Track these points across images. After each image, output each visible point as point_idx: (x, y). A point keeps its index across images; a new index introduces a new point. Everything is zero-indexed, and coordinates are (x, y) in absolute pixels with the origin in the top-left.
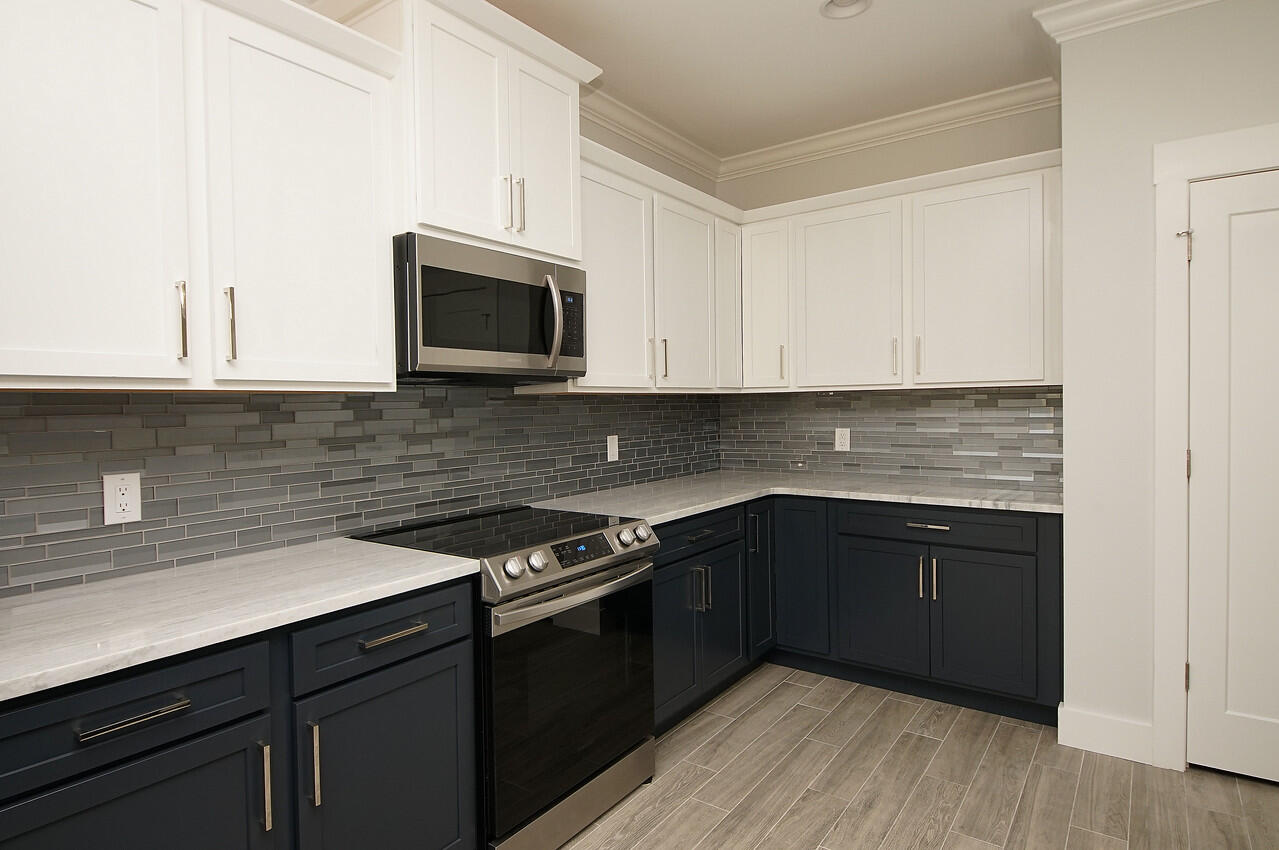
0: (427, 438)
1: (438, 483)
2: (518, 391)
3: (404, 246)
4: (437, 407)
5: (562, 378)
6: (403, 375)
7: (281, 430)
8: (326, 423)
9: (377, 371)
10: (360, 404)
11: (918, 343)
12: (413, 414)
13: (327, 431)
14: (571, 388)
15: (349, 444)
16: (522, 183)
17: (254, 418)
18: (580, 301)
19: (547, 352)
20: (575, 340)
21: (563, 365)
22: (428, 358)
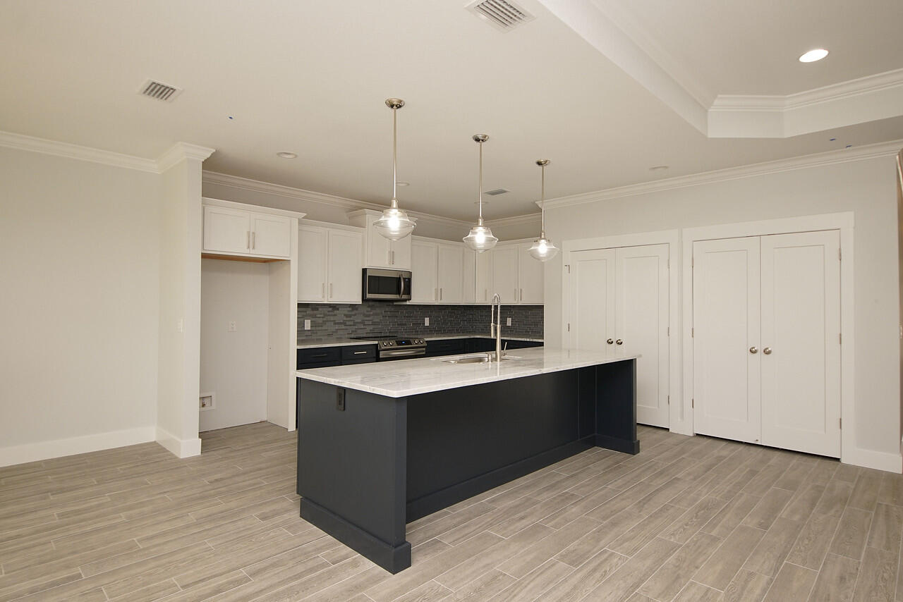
0: (369, 316)
1: (371, 327)
2: (395, 303)
3: (364, 271)
4: (372, 307)
5: (405, 300)
6: (363, 300)
7: (336, 312)
8: (345, 311)
9: (357, 299)
10: (353, 306)
11: (521, 290)
12: (365, 310)
13: (347, 313)
14: (408, 303)
15: (350, 316)
16: (393, 252)
17: (330, 309)
18: (410, 280)
19: (399, 294)
20: (408, 291)
21: (404, 297)
22: (369, 296)
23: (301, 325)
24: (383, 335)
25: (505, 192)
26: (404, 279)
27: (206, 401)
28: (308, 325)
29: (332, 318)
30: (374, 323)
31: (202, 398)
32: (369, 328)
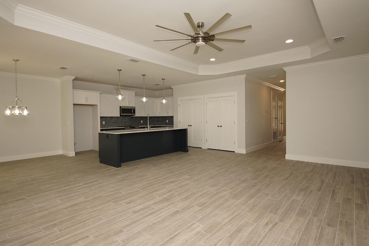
2: (131, 116)
3: (120, 107)
4: (123, 117)
6: (120, 115)
8: (115, 119)
9: (118, 115)
10: (118, 117)
11: (169, 112)
12: (121, 118)
14: (135, 116)
15: (117, 120)
16: (129, 101)
17: (111, 118)
18: (135, 109)
19: (131, 113)
20: (134, 112)
21: (133, 114)
22: (122, 114)
23: (101, 123)
24: (127, 126)
25: (159, 84)
26: (133, 109)
27: (75, 144)
28: (104, 123)
29: (111, 121)
30: (124, 122)
31: (74, 143)
32: (123, 124)
